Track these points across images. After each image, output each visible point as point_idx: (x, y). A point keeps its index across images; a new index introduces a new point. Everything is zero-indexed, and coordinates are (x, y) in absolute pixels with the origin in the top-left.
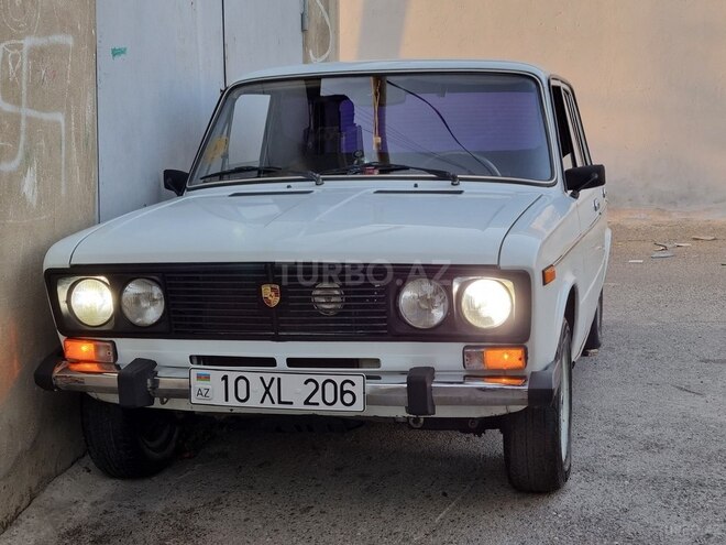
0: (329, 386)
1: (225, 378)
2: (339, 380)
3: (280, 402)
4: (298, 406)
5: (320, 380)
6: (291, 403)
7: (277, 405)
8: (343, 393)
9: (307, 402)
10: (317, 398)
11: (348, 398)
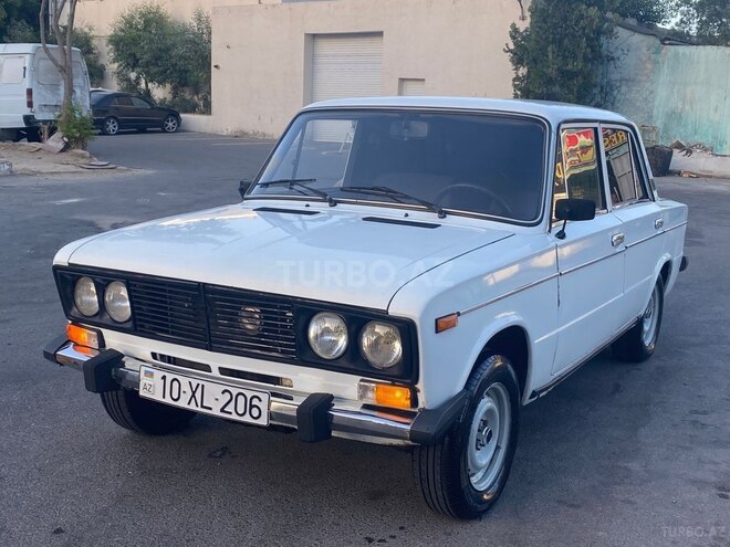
0: (241, 398)
1: (164, 378)
2: (249, 394)
3: (202, 406)
4: (216, 412)
5: (235, 392)
6: (210, 409)
7: (199, 409)
8: (252, 406)
9: (222, 410)
10: (230, 408)
11: (255, 412)
